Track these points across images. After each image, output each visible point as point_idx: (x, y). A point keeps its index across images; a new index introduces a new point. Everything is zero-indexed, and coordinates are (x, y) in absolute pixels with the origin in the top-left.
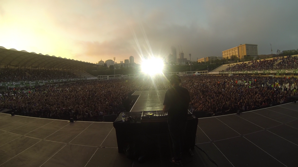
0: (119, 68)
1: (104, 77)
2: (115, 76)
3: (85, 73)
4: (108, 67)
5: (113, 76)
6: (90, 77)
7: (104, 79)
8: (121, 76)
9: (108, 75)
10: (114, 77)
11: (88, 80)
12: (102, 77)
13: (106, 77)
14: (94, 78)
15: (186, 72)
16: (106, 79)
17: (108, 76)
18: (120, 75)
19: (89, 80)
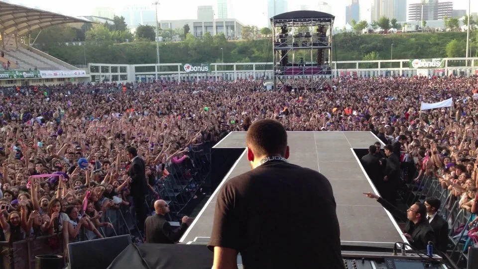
0: (177, 40)
1: (114, 70)
2: (161, 69)
3: (31, 50)
4: (133, 31)
5: (153, 69)
6: (52, 68)
7: (115, 78)
8: (182, 69)
9: (130, 62)
10: (156, 73)
11: (47, 80)
12: (105, 70)
13: (123, 70)
14: (74, 72)
15: (447, 59)
16: (124, 78)
17: (131, 68)
18: (179, 64)
19: (52, 80)
